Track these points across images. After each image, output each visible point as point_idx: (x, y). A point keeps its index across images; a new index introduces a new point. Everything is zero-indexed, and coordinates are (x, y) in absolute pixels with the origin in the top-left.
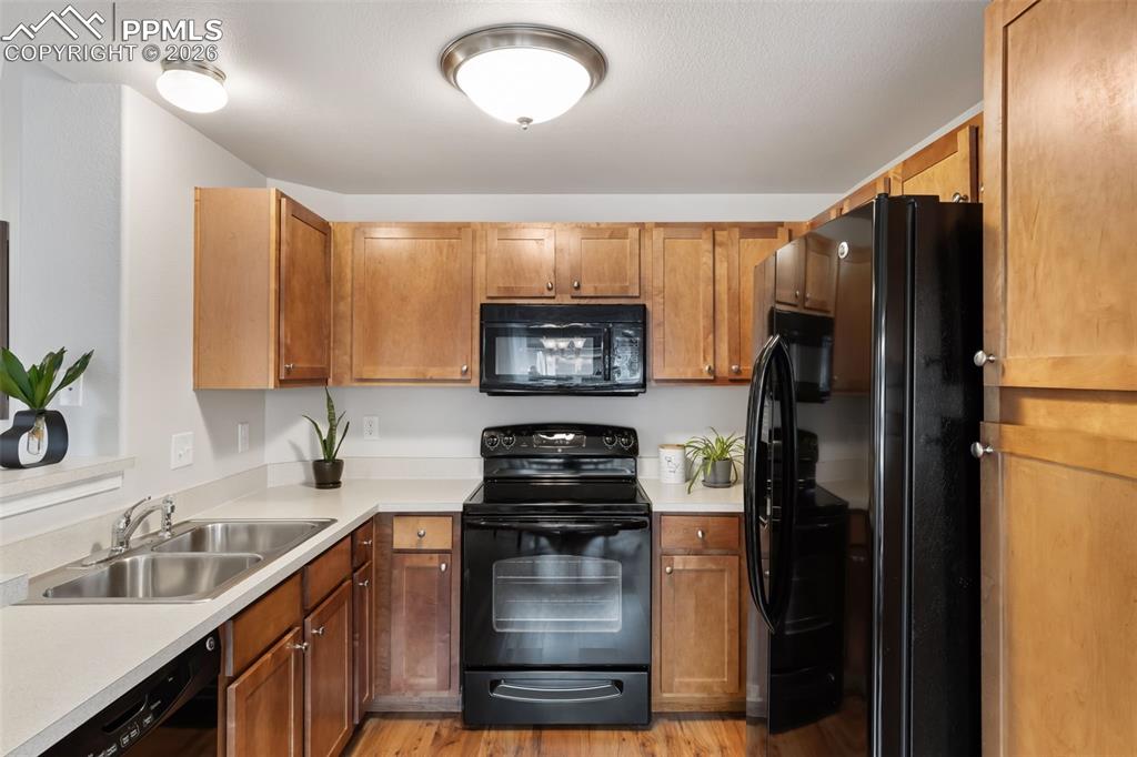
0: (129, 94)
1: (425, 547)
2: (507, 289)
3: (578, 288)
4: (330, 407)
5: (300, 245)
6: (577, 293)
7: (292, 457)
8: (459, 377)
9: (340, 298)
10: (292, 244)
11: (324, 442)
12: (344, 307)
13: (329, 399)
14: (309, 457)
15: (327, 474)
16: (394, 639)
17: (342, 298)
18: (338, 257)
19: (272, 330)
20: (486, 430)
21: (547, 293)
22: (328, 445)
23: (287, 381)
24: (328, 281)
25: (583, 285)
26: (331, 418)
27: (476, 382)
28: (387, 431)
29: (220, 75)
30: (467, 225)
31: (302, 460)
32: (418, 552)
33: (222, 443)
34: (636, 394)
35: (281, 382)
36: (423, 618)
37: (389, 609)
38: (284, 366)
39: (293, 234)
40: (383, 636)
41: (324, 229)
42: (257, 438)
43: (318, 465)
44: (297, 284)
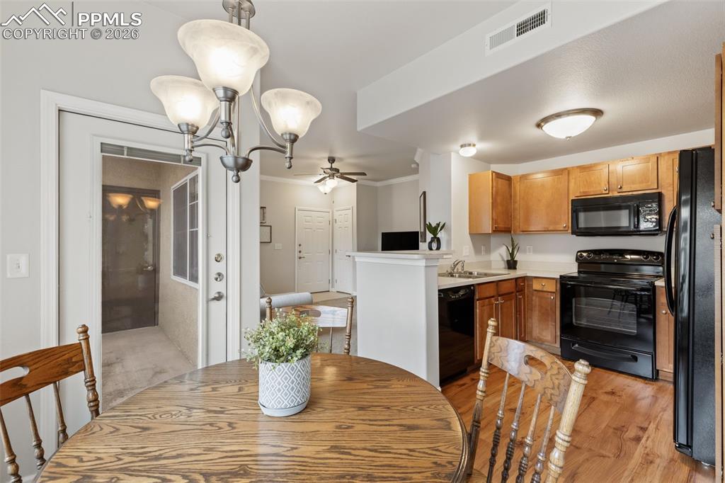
0: (453, 155)
1: (545, 290)
2: (584, 192)
3: (621, 188)
4: (513, 241)
5: (499, 186)
6: (620, 190)
7: (500, 259)
8: (562, 229)
9: (515, 202)
10: (497, 187)
11: (510, 254)
12: (517, 205)
13: (512, 238)
14: (506, 259)
15: (512, 264)
16: (533, 321)
17: (516, 202)
18: (515, 188)
19: (491, 215)
20: (578, 252)
21: (604, 192)
22: (512, 255)
23: (496, 231)
24: (511, 196)
25: (623, 187)
26: (513, 245)
27: (570, 231)
28: (536, 251)
29: (474, 145)
30: (566, 169)
31: (503, 260)
32: (542, 291)
33: (477, 251)
34: (657, 234)
35: (494, 231)
36: (545, 315)
37: (532, 310)
38: (494, 226)
39: (497, 183)
40: (530, 320)
41: (509, 179)
42: (488, 251)
43: (508, 262)
44: (499, 200)
